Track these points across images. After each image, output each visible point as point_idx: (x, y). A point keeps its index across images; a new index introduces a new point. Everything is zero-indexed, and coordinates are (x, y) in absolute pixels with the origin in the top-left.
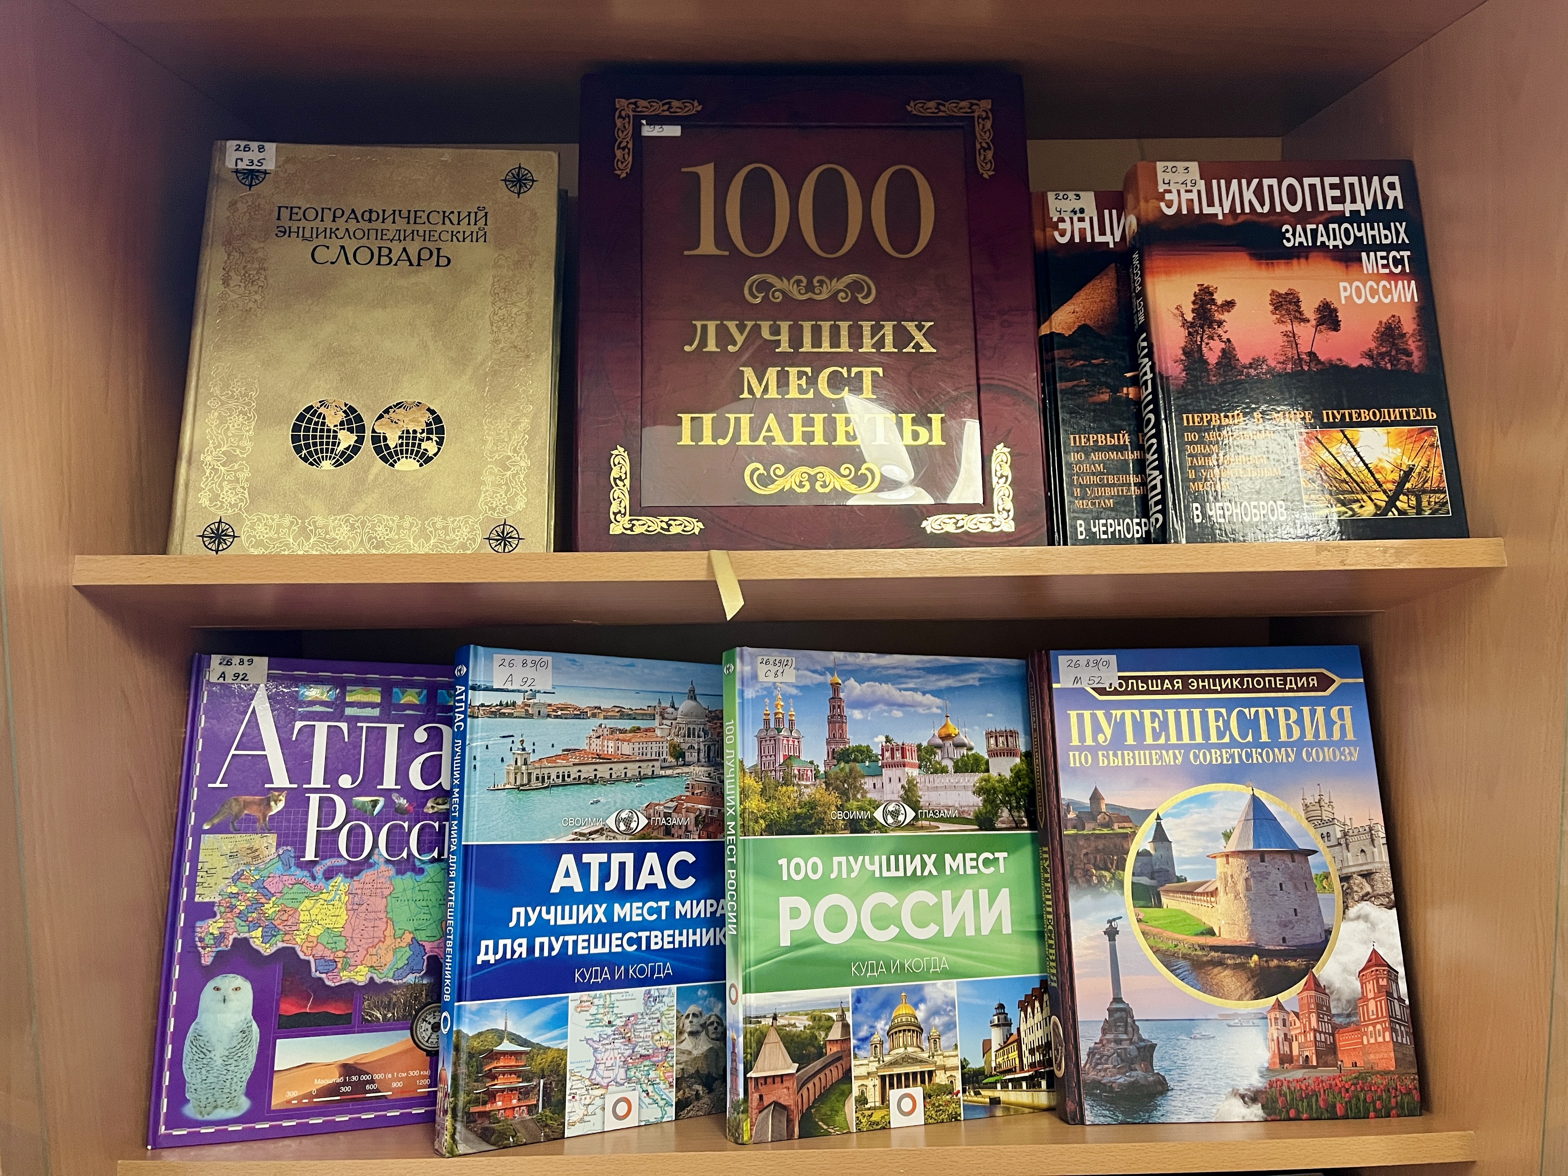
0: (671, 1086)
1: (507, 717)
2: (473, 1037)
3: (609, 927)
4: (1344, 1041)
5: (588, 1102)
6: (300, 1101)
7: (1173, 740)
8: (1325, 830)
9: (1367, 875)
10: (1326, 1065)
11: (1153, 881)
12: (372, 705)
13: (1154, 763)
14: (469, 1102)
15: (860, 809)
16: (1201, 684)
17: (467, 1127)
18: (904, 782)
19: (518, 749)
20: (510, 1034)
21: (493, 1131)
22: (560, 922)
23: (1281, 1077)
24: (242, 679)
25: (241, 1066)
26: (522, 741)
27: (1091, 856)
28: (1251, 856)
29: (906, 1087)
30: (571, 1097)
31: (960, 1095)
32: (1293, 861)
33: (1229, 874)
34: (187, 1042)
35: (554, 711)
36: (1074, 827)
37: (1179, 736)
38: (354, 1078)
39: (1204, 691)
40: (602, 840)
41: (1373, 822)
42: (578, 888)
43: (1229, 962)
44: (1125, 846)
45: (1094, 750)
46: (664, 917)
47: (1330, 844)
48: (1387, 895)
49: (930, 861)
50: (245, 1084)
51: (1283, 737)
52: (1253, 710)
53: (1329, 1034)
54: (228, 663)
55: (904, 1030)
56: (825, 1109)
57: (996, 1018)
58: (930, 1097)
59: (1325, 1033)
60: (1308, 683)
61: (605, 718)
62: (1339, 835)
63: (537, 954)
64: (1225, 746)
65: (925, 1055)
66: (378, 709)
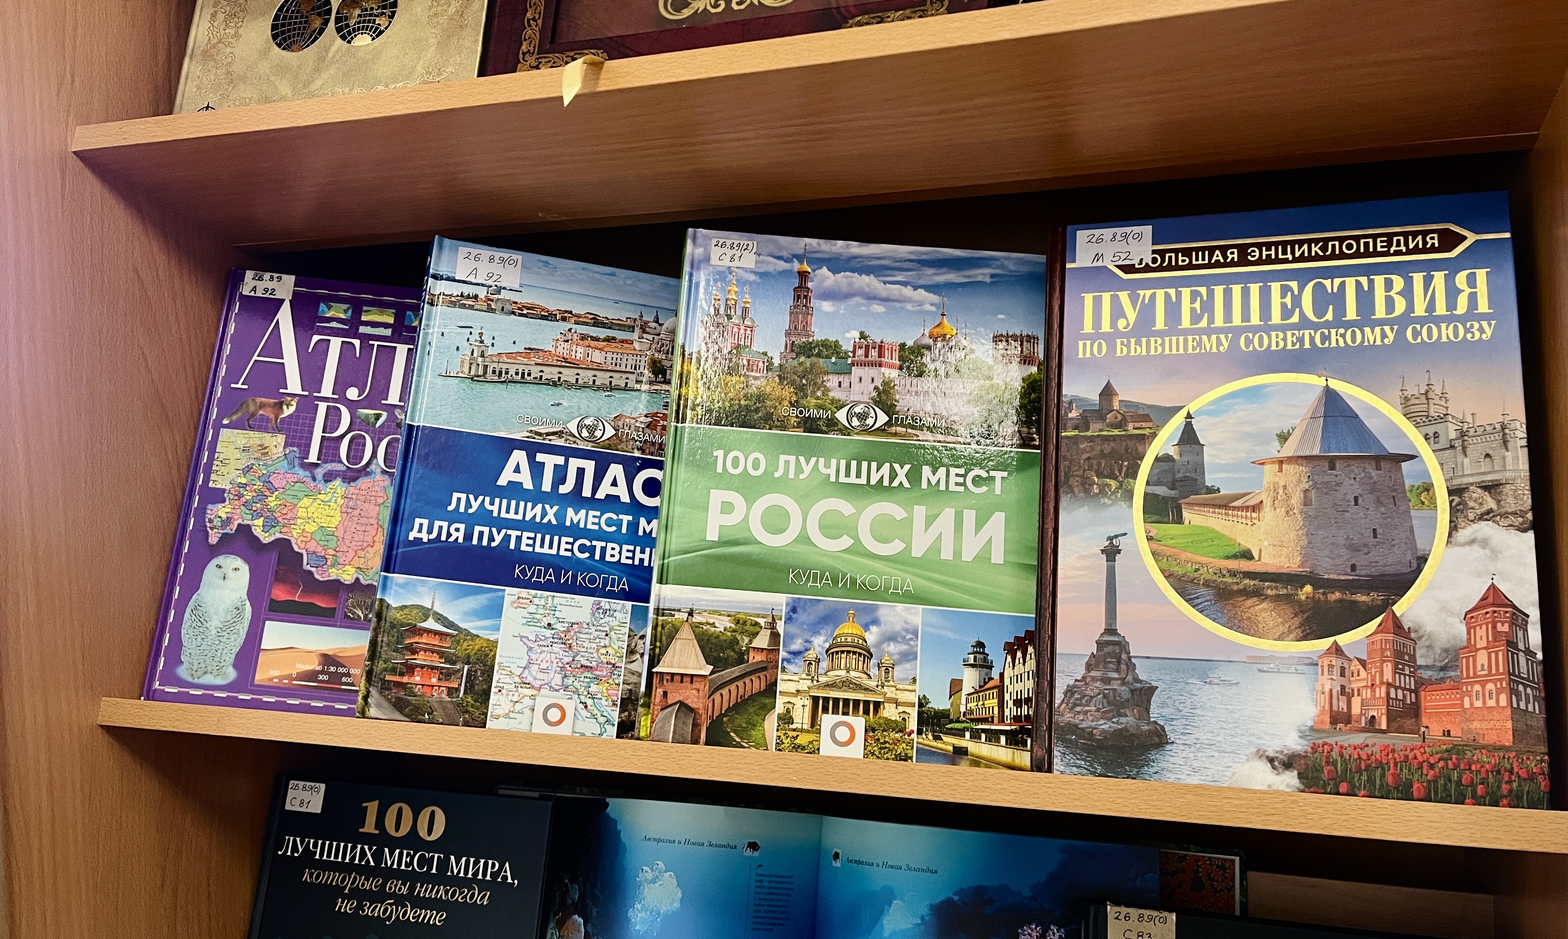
0: (615, 705)
1: (467, 308)
2: (396, 608)
3: (560, 529)
4: (1430, 701)
5: (515, 699)
6: (281, 680)
7: (1219, 321)
8: (1431, 430)
9: (1492, 488)
10: (1401, 730)
11: (1173, 492)
12: (385, 325)
13: (1190, 351)
14: (385, 670)
15: (819, 407)
16: (1265, 253)
17: (381, 693)
18: (878, 382)
19: (476, 341)
20: (436, 613)
21: (409, 703)
22: (503, 515)
23: (1331, 740)
24: (271, 294)
25: (232, 640)
26: (481, 334)
27: (1094, 462)
28: (1316, 463)
29: (844, 714)
30: (497, 690)
31: (914, 736)
32: (1378, 468)
33: (1282, 483)
34: (188, 610)
35: (519, 309)
36: (1076, 428)
37: (1228, 316)
38: (332, 669)
39: (1269, 261)
40: (560, 442)
41: (1508, 418)
42: (528, 485)
43: (1269, 592)
44: (1140, 449)
45: (1110, 338)
46: (624, 531)
47: (1437, 447)
48: (1522, 514)
49: (902, 473)
50: (233, 656)
51: (1380, 312)
52: (1337, 281)
53: (1410, 690)
54: (261, 279)
55: (849, 652)
56: (740, 720)
57: (972, 656)
58: (874, 730)
59: (1404, 689)
60: (1425, 243)
61: (576, 323)
62: (1453, 435)
63: (475, 542)
64: (1293, 327)
65: (872, 684)
66: (390, 330)
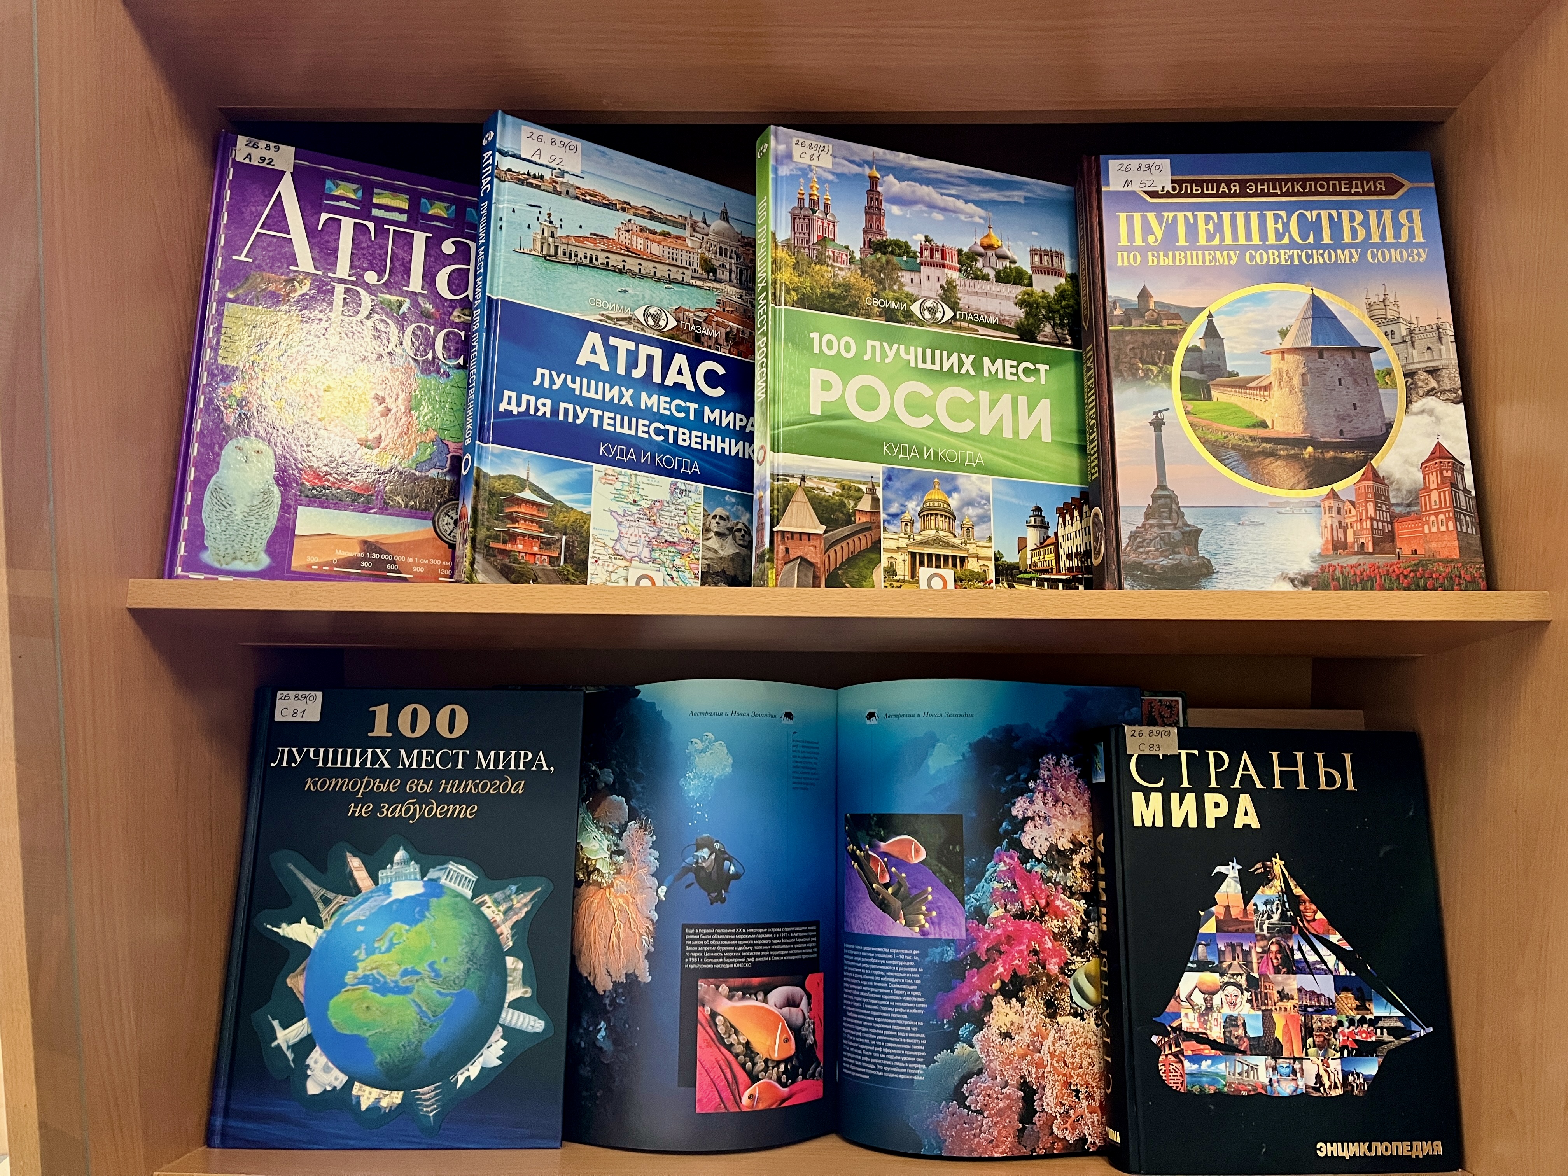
0: (696, 577)
1: (535, 187)
2: (494, 477)
3: (635, 412)
4: (1402, 529)
5: (611, 569)
6: (321, 566)
7: (1228, 241)
8: (1389, 329)
9: (1433, 372)
10: (1382, 552)
11: (1203, 376)
12: (401, 211)
13: (1207, 263)
14: (489, 537)
15: (897, 299)
16: (1259, 188)
17: (487, 560)
18: (943, 282)
19: (545, 221)
20: (532, 484)
21: (513, 571)
22: (585, 394)
23: (1334, 563)
24: (269, 164)
25: (262, 525)
26: (549, 215)
27: (1138, 351)
28: (1309, 353)
29: (937, 567)
30: (593, 560)
31: (993, 584)
32: (1354, 357)
33: (1285, 369)
34: (207, 493)
35: (582, 194)
36: (1121, 323)
37: (1235, 237)
38: (375, 556)
39: (1263, 194)
40: (630, 328)
41: (1441, 320)
42: (605, 367)
43: (1282, 453)
44: (1174, 341)
45: (1144, 251)
46: (692, 417)
47: (1394, 341)
48: (1455, 391)
49: (968, 361)
50: (265, 542)
51: (1347, 239)
52: (1315, 213)
53: (1387, 523)
54: (255, 146)
55: (936, 515)
56: (853, 573)
57: (1033, 519)
58: (961, 581)
59: (1383, 522)
60: (1375, 187)
61: (635, 215)
62: (1404, 333)
63: (561, 418)
64: (1284, 247)
65: (957, 541)
66: (406, 216)
